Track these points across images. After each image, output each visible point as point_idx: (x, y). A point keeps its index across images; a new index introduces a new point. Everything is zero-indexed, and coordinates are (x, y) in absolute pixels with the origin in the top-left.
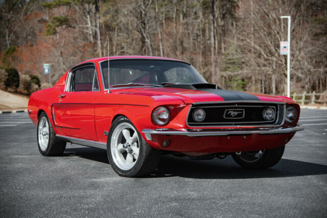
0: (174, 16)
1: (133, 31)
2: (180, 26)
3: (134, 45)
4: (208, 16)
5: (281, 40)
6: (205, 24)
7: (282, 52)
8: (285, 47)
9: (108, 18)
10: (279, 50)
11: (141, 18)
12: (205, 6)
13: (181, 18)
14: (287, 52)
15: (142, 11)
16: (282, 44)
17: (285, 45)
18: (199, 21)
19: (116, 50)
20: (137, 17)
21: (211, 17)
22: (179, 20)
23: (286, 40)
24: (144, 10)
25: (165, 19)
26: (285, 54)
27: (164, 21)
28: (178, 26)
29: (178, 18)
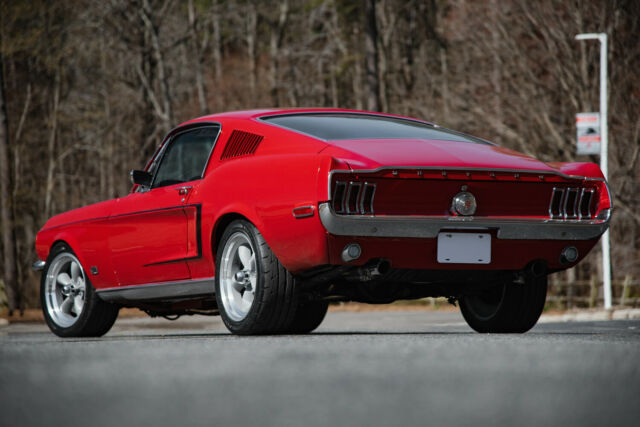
0: (250, 40)
1: (116, 86)
2: (267, 68)
3: (117, 129)
4: (361, 39)
5: (581, 109)
6: (352, 63)
7: (584, 146)
8: (591, 131)
9: (30, 41)
10: (576, 139)
11: (142, 43)
12: (348, 10)
13: (274, 44)
14: (601, 146)
15: (144, 17)
16: (584, 121)
17: (594, 125)
18: (327, 51)
19: (56, 145)
20: (127, 41)
21: (369, 44)
22: (266, 52)
23: (596, 109)
24: (149, 16)
25: (222, 50)
26: (591, 150)
27: (216, 54)
28: (262, 70)
29: (261, 45)
